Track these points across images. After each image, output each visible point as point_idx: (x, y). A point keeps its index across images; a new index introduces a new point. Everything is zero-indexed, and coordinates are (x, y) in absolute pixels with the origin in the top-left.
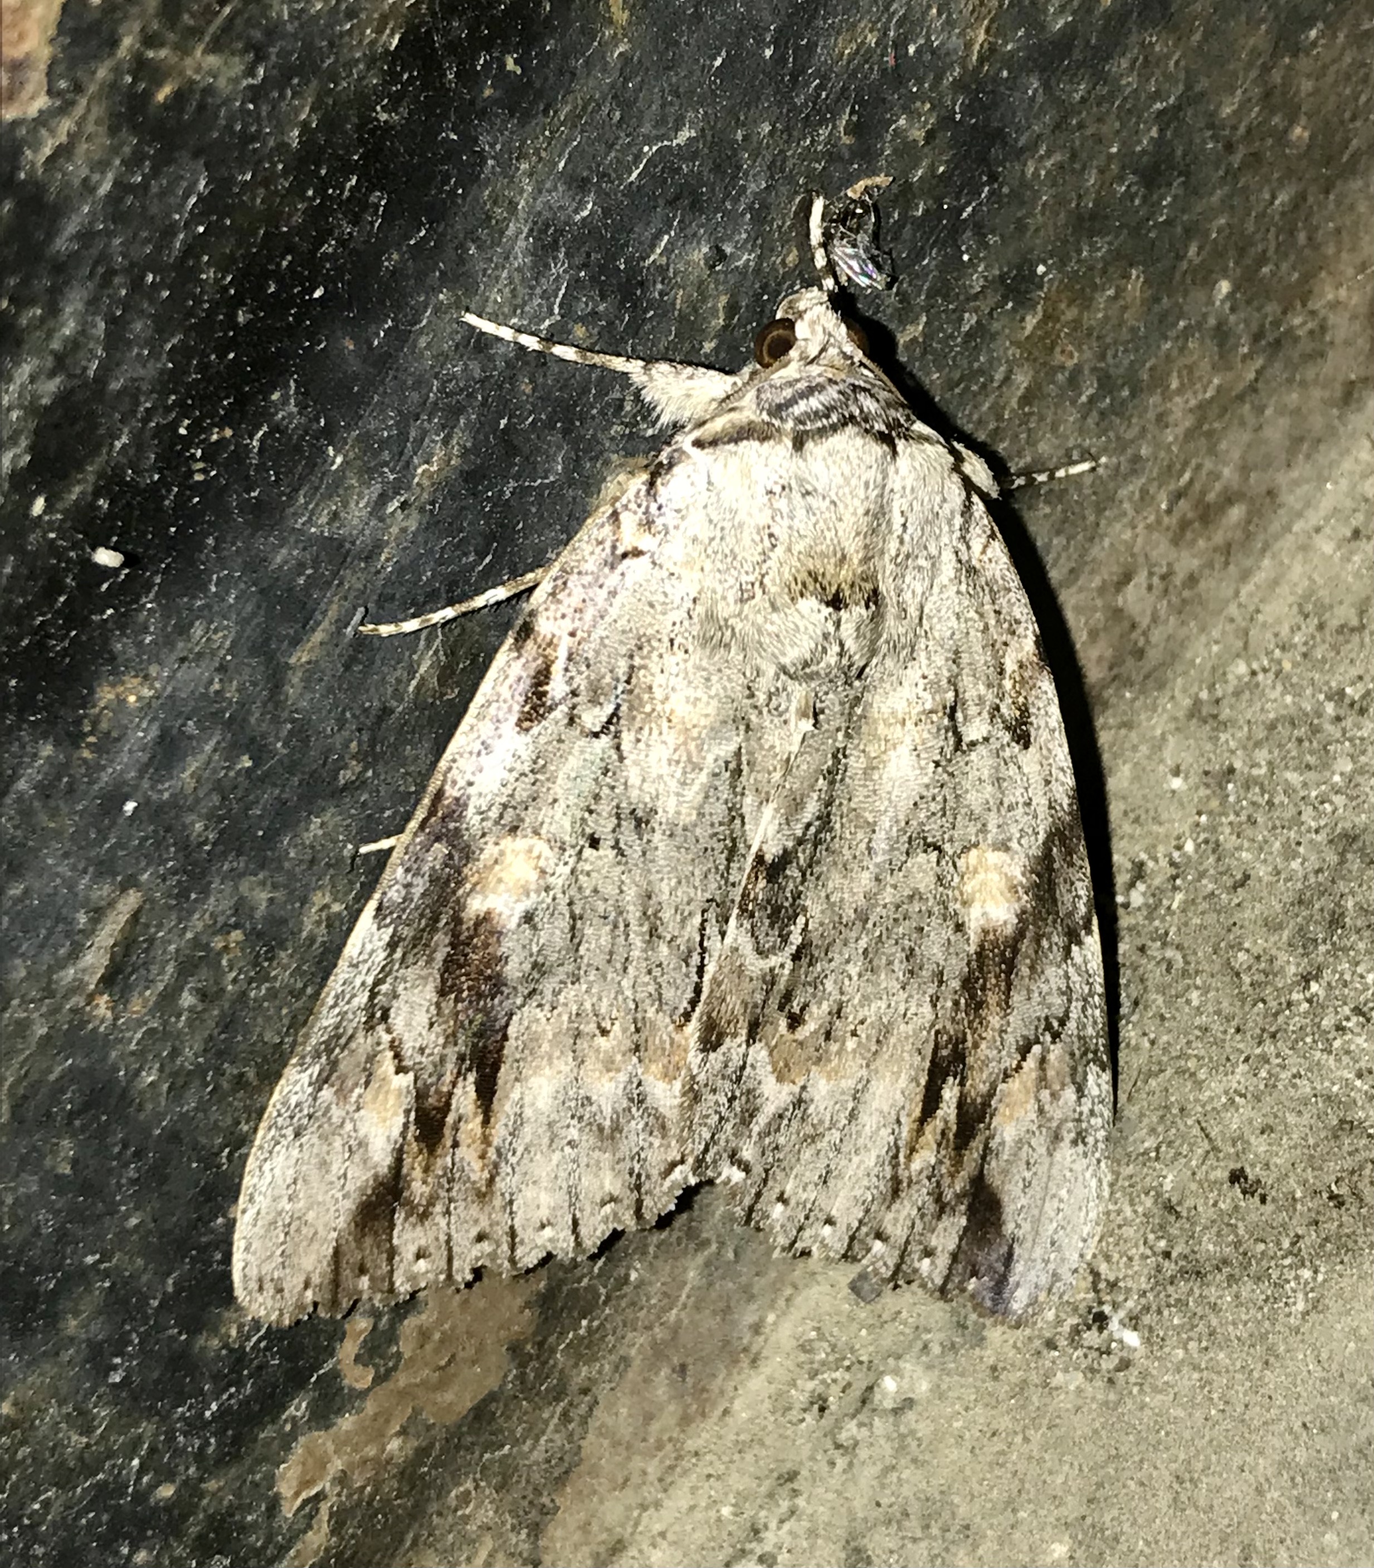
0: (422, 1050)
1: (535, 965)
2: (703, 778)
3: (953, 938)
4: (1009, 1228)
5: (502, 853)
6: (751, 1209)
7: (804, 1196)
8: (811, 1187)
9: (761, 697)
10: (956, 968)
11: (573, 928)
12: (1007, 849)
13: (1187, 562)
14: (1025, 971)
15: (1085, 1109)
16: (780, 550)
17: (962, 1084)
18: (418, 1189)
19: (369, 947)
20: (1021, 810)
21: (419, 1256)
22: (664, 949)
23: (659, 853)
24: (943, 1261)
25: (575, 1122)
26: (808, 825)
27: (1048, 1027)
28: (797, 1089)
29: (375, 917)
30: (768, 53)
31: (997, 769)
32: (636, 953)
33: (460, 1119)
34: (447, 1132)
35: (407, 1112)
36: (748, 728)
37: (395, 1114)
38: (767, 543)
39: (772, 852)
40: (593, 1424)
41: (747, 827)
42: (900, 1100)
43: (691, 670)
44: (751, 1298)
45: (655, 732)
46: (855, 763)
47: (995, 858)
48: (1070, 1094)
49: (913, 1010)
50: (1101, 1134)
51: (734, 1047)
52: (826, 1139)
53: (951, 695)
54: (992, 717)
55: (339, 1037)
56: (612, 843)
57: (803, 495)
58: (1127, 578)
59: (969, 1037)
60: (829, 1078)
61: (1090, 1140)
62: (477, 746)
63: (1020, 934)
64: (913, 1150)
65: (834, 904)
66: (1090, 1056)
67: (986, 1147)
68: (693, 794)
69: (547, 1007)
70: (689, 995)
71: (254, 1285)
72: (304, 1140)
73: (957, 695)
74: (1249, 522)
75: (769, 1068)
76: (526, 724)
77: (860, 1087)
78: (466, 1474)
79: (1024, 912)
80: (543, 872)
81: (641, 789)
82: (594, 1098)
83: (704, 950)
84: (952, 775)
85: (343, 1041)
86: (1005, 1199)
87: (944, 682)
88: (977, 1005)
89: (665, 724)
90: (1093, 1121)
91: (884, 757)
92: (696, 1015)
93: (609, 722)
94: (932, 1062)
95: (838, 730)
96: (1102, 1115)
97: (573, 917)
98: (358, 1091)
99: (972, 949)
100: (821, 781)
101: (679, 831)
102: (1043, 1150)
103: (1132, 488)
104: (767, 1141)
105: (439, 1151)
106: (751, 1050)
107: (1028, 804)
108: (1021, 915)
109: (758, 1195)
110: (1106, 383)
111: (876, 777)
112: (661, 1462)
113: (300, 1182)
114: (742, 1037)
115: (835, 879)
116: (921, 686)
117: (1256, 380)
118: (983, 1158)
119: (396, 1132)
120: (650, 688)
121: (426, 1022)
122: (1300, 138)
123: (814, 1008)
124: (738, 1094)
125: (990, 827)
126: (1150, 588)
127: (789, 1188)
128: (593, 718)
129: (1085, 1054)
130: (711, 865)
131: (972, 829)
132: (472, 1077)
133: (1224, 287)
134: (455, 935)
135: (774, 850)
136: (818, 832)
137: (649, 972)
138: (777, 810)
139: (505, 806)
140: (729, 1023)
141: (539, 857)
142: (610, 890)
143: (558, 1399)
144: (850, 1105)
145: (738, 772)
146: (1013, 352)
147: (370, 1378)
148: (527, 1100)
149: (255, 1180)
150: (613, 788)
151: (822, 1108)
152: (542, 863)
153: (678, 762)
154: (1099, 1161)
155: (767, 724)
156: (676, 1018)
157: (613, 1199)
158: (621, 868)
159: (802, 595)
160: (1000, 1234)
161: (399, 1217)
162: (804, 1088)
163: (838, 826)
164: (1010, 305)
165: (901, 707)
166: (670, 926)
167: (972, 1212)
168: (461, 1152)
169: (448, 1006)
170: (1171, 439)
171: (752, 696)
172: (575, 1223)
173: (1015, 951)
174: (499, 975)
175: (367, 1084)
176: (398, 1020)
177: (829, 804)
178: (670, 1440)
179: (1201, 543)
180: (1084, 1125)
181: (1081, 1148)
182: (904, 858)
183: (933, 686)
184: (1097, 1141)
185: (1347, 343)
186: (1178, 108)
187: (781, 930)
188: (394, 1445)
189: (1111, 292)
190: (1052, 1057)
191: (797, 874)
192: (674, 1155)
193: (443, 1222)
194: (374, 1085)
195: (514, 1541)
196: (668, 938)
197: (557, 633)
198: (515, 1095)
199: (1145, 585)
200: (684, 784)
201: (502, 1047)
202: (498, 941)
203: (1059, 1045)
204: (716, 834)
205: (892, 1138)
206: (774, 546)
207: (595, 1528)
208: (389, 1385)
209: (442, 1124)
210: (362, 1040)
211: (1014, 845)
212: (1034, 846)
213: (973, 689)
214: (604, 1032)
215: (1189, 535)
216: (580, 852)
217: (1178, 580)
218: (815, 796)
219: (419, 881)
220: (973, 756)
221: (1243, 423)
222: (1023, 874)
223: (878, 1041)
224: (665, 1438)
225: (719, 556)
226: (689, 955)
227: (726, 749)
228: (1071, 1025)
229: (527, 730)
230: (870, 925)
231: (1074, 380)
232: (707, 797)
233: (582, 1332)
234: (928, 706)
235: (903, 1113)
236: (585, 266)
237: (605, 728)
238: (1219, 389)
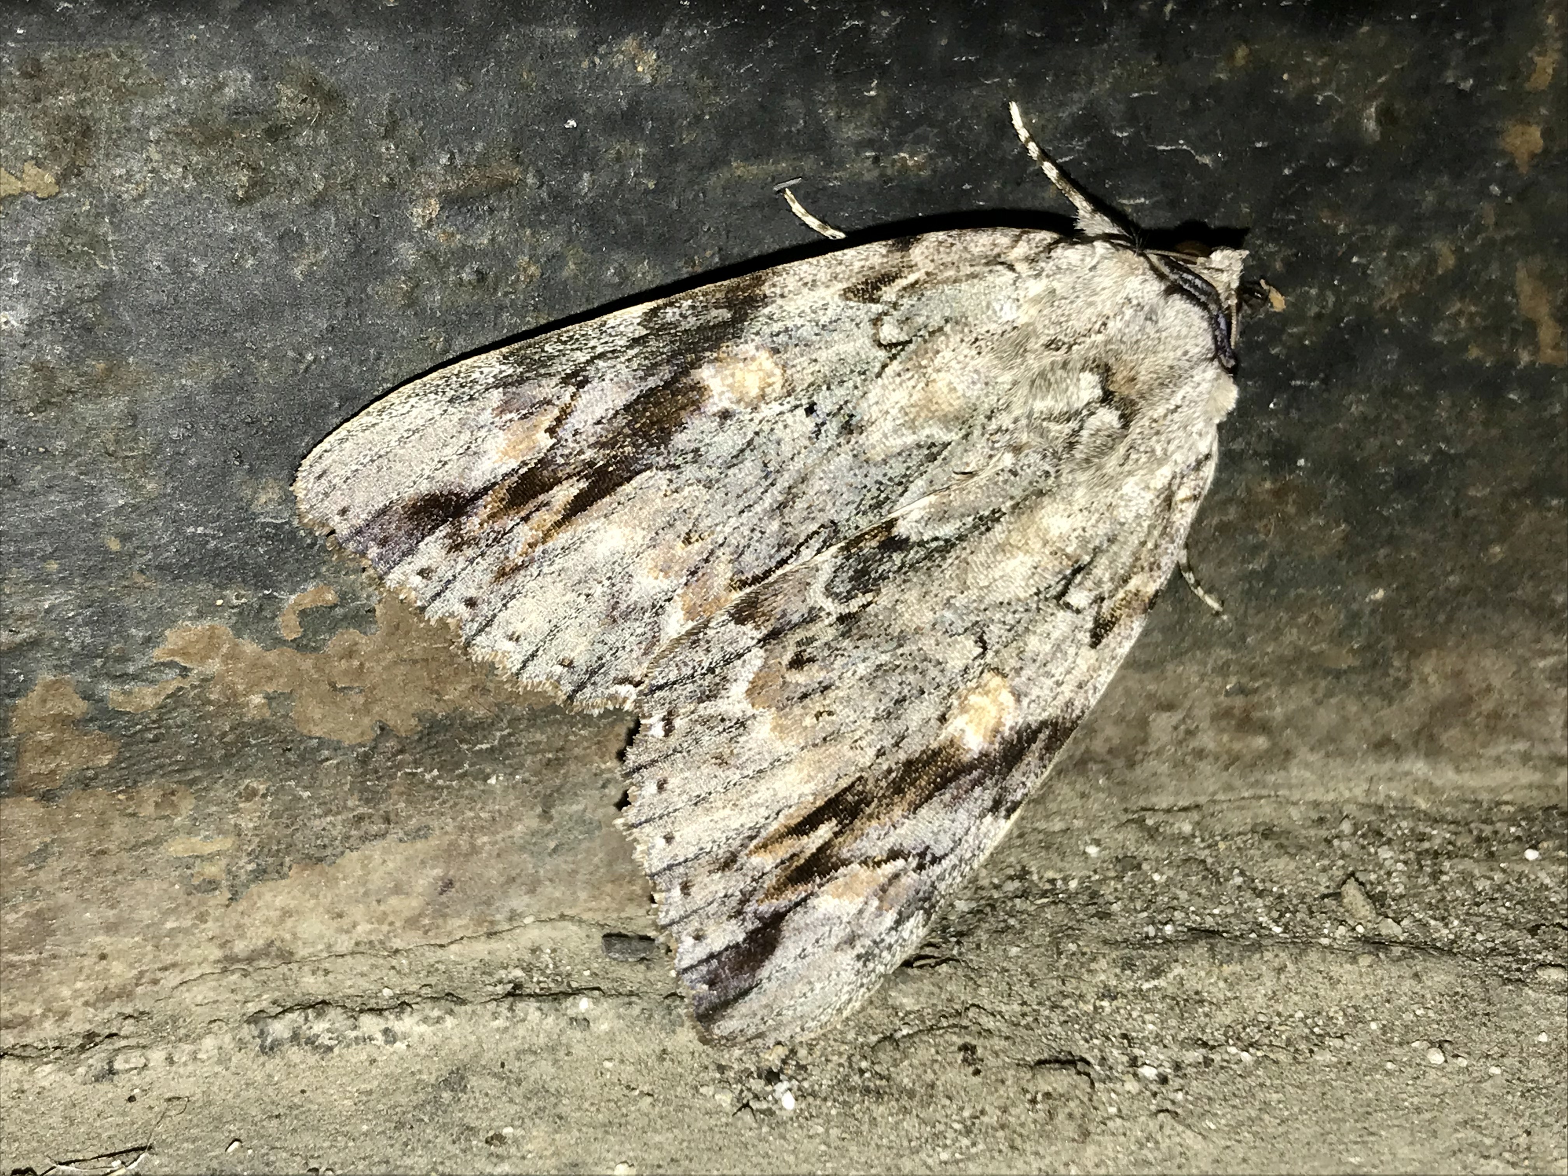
0: (576, 433)
1: (696, 451)
2: (910, 439)
3: (932, 721)
4: (763, 973)
5: (753, 359)
6: (638, 769)
7: (675, 799)
8: (685, 797)
9: (993, 426)
10: (913, 747)
11: (742, 451)
12: (1018, 701)
13: (1207, 740)
14: (947, 797)
15: (888, 940)
16: (1100, 338)
17: (836, 835)
18: (472, 524)
19: (622, 328)
20: (1050, 682)
21: (422, 573)
22: (775, 525)
23: (837, 459)
24: (701, 952)
25: (607, 583)
26: (936, 539)
27: (922, 855)
28: (749, 713)
29: (646, 314)
30: (1287, 171)
31: (1064, 641)
32: (758, 508)
33: (547, 504)
34: (531, 505)
35: (525, 463)
36: (966, 436)
37: (516, 458)
38: (1097, 327)
39: (901, 530)
40: (368, 849)
41: (902, 500)
42: (794, 800)
43: (970, 368)
44: (532, 891)
45: (912, 383)
46: (998, 532)
47: (1007, 698)
48: (890, 918)
49: (863, 743)
50: (881, 969)
51: (749, 634)
52: (728, 773)
53: (1087, 559)
54: (1095, 601)
55: (544, 366)
56: (820, 421)
57: (1146, 319)
58: (1169, 707)
59: (873, 805)
60: (774, 729)
61: (871, 965)
62: (809, 279)
63: (970, 767)
64: (765, 846)
65: (895, 611)
66: (927, 905)
67: (805, 900)
68: (896, 443)
69: (673, 486)
70: (758, 572)
71: (318, 469)
72: (451, 410)
73: (1090, 563)
74: (1261, 758)
75: (751, 677)
76: (851, 295)
77: (783, 758)
78: (269, 779)
79: (986, 755)
80: (763, 396)
81: (869, 406)
82: (634, 581)
83: (797, 552)
84: (1039, 609)
85: (542, 371)
86: (779, 952)
87: (1091, 546)
88: (898, 789)
89: (922, 384)
90: (885, 954)
91: (1015, 551)
92: (748, 590)
93: (896, 345)
94: (837, 796)
95: (1012, 498)
96: (894, 956)
97: (749, 443)
98: (514, 415)
99: (934, 745)
100: (970, 519)
101: (863, 458)
102: (834, 941)
103: (1223, 654)
104: (698, 728)
105: (512, 512)
106: (755, 650)
107: (1059, 684)
108: (984, 755)
109: (653, 762)
110: (1267, 575)
111: (999, 558)
112: (370, 932)
113: (417, 435)
114: (758, 635)
115: (912, 596)
116: (1076, 534)
117: (1345, 672)
118: (797, 904)
119: (505, 469)
120: (938, 352)
121: (597, 416)
122: (1495, 555)
123: (815, 666)
124: (717, 671)
125: (1023, 673)
126: (1176, 728)
127: (673, 783)
128: (889, 332)
129: (925, 900)
130: (858, 500)
131: (1014, 663)
132: (584, 484)
133: (1380, 594)
134: (675, 379)
135: (902, 530)
136: (936, 549)
137: (753, 530)
138: (931, 505)
139: (787, 330)
140: (764, 614)
141: (770, 385)
142: (787, 450)
143: (367, 801)
144: (765, 765)
145: (932, 458)
146: (1241, 493)
147: (294, 636)
148: (597, 537)
149: (397, 401)
150: (856, 387)
151: (749, 746)
152: (768, 390)
153: (906, 414)
154: (862, 985)
155: (979, 446)
156: (736, 578)
157: (570, 665)
158: (807, 443)
159: (1091, 370)
160: (753, 970)
161: (444, 530)
162: (754, 716)
163: (949, 561)
164: (1266, 463)
165: (1054, 534)
166: (794, 515)
167: (751, 936)
168: (524, 528)
169: (621, 421)
170: (1269, 650)
171: (989, 418)
172: (533, 656)
173: (955, 777)
174: (670, 434)
175: (525, 417)
176: (586, 396)
177: (961, 538)
178: (391, 924)
179: (1225, 738)
180: (877, 951)
181: (860, 965)
182: (961, 631)
183: (1084, 542)
184: (874, 971)
185: (1409, 711)
186: (1452, 458)
187: (853, 589)
188: (257, 699)
189: (1321, 523)
190: (904, 880)
191: (898, 563)
192: (637, 673)
193: (461, 563)
194: (527, 423)
195: (241, 863)
196: (786, 520)
197: (920, 265)
198: (593, 526)
199: (1174, 723)
200: (895, 431)
201: (621, 484)
202: (692, 412)
203: (915, 876)
204: (881, 483)
205: (763, 821)
206: (1099, 332)
207: (289, 923)
208: (298, 657)
209: (535, 496)
210: (553, 383)
211: (1025, 701)
212: (1036, 716)
213: (1101, 570)
214: (687, 541)
215: (1223, 723)
216: (796, 407)
217: (1194, 744)
218: (959, 524)
219: (692, 320)
220: (1061, 614)
221: (1313, 691)
222: (1011, 728)
223: (825, 739)
224: (391, 918)
225: (1059, 312)
226: (788, 543)
227: (941, 435)
228: (937, 869)
229: (848, 299)
230: (900, 651)
231: (1256, 550)
232: (900, 454)
233: (428, 777)
234: (1069, 550)
235: (786, 812)
236: (1090, 160)
237: (891, 345)
238: (1322, 653)
